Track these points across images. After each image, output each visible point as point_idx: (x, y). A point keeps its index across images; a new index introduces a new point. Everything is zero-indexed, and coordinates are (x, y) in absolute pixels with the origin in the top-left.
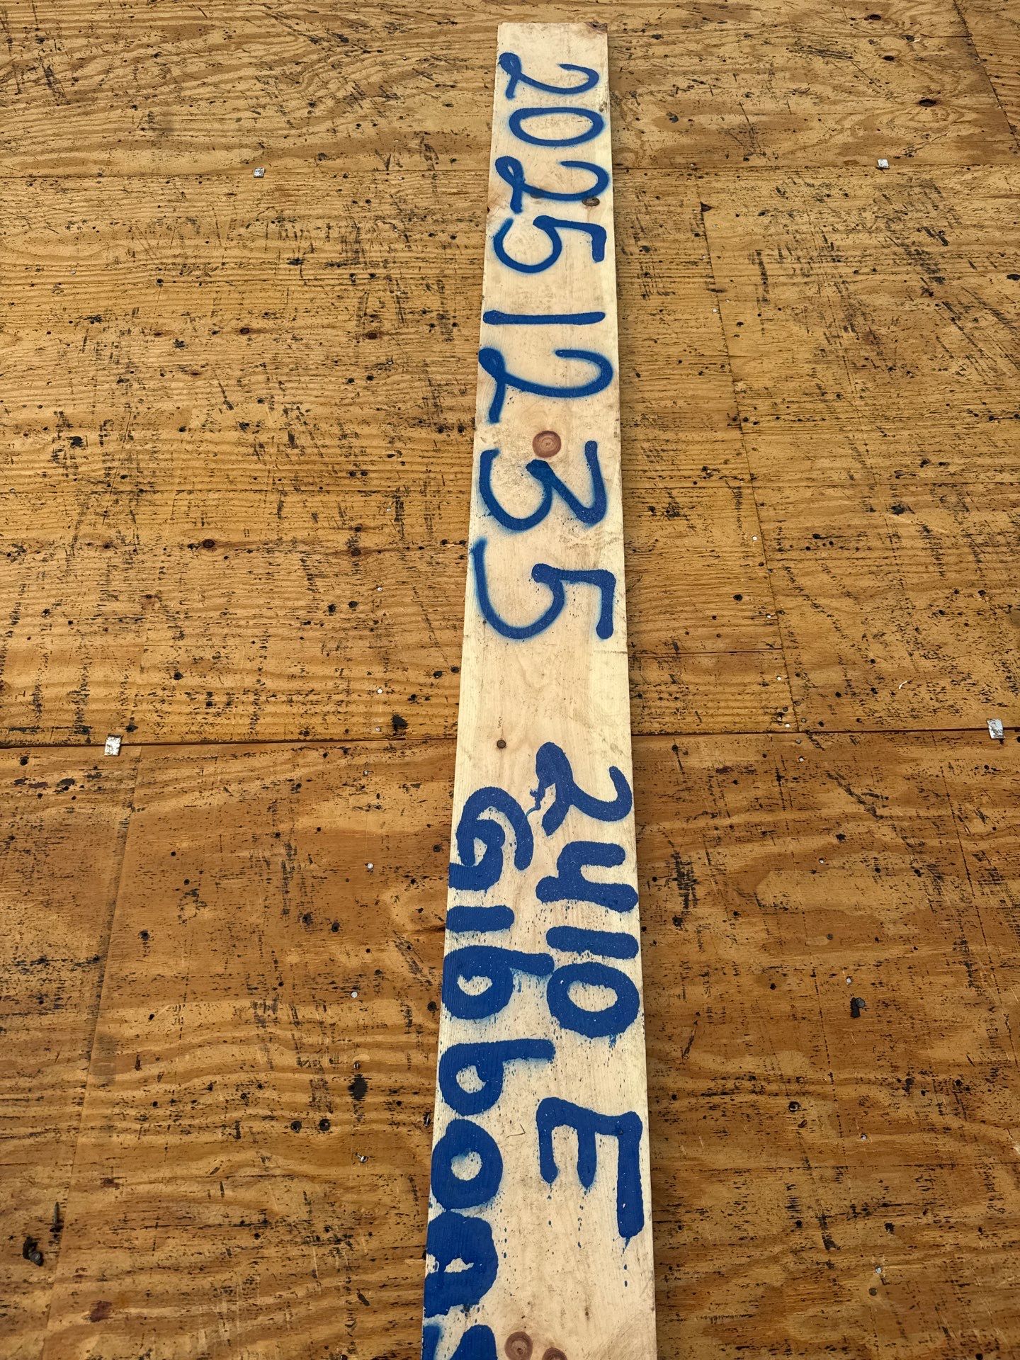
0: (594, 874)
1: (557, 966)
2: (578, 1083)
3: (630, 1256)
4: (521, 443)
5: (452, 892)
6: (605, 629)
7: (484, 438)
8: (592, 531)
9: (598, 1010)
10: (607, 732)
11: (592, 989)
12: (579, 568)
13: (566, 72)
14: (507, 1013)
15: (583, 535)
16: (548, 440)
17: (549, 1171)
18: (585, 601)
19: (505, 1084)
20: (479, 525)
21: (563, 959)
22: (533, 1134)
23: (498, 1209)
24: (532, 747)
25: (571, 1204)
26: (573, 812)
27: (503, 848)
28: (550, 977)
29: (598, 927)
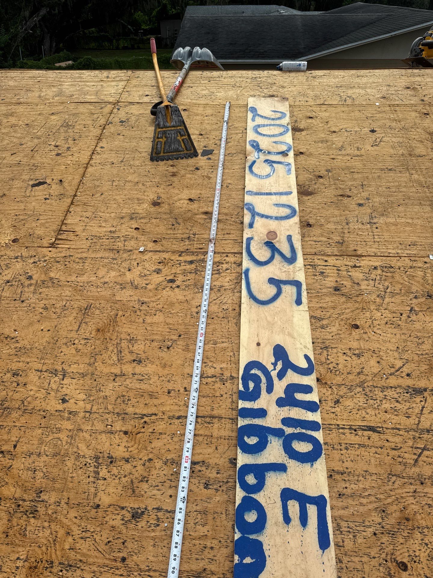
0: (300, 396)
1: (287, 433)
2: (298, 482)
3: (325, 558)
4: (261, 235)
5: (240, 402)
6: (299, 302)
7: (247, 233)
8: (291, 267)
9: (305, 452)
10: (302, 341)
11: (302, 443)
12: (287, 279)
13: (273, 113)
14: (266, 452)
15: (288, 267)
16: (272, 234)
17: (287, 519)
18: (290, 292)
19: (266, 482)
20: (246, 263)
21: (289, 431)
22: (279, 504)
23: (265, 535)
24: (271, 346)
25: (297, 534)
26: (290, 372)
27: (261, 385)
28: (284, 438)
29: (303, 418)
